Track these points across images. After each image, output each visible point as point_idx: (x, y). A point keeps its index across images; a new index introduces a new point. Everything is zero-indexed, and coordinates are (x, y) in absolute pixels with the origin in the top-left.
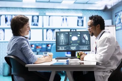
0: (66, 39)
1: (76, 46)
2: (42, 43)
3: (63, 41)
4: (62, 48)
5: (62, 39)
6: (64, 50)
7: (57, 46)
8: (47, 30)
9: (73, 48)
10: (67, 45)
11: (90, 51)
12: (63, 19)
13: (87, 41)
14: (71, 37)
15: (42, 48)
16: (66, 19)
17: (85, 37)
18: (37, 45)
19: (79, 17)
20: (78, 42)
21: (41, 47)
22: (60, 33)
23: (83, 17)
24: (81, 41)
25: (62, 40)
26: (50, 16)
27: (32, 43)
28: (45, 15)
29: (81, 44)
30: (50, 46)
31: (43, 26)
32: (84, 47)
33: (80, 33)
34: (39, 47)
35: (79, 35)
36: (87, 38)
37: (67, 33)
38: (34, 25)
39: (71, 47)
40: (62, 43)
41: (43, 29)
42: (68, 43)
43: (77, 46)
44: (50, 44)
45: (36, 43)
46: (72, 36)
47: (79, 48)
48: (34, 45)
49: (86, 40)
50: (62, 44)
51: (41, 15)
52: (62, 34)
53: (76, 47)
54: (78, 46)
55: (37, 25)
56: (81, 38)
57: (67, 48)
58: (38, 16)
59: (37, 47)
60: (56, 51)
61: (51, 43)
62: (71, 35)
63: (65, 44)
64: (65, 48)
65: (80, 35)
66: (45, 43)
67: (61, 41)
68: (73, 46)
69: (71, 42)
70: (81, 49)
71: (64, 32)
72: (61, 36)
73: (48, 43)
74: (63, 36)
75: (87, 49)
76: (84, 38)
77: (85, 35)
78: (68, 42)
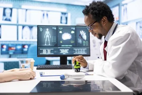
0: (54, 38)
1: (68, 48)
2: (16, 43)
3: (49, 40)
4: (47, 50)
5: (48, 36)
6: (50, 54)
7: (39, 48)
8: (23, 27)
9: (64, 52)
10: (54, 47)
11: (89, 56)
12: (44, 15)
13: (86, 41)
14: (61, 34)
15: (16, 50)
16: (47, 15)
17: (82, 34)
18: (10, 45)
19: (63, 13)
20: (72, 42)
21: (14, 48)
22: (45, 27)
23: (67, 13)
24: (76, 41)
25: (48, 38)
26: (27, 10)
27: (4, 43)
28: (21, 8)
29: (77, 45)
30: (26, 47)
31: (18, 22)
32: (80, 50)
33: (74, 29)
34: (12, 48)
35: (73, 32)
36: (85, 37)
37: (55, 28)
38: (6, 20)
39: (60, 50)
40: (47, 43)
41: (18, 25)
42: (57, 44)
43: (70, 48)
44: (27, 45)
45: (8, 43)
46: (63, 33)
47: (74, 51)
48: (6, 46)
49: (83, 40)
50: (47, 45)
51: (15, 8)
52: (47, 29)
53: (68, 50)
54: (72, 48)
55: (10, 20)
56: (76, 36)
57: (55, 52)
58: (11, 9)
59: (9, 48)
60: (38, 56)
61: (28, 43)
62: (61, 31)
63: (51, 45)
64: (51, 51)
65: (75, 31)
66: (20, 43)
67: (46, 40)
68: (64, 49)
69: (61, 42)
70: (76, 53)
71: (50, 27)
72: (46, 32)
73: (24, 43)
74: (49, 32)
75: (84, 53)
76: (81, 36)
77: (82, 31)
78: (57, 42)
